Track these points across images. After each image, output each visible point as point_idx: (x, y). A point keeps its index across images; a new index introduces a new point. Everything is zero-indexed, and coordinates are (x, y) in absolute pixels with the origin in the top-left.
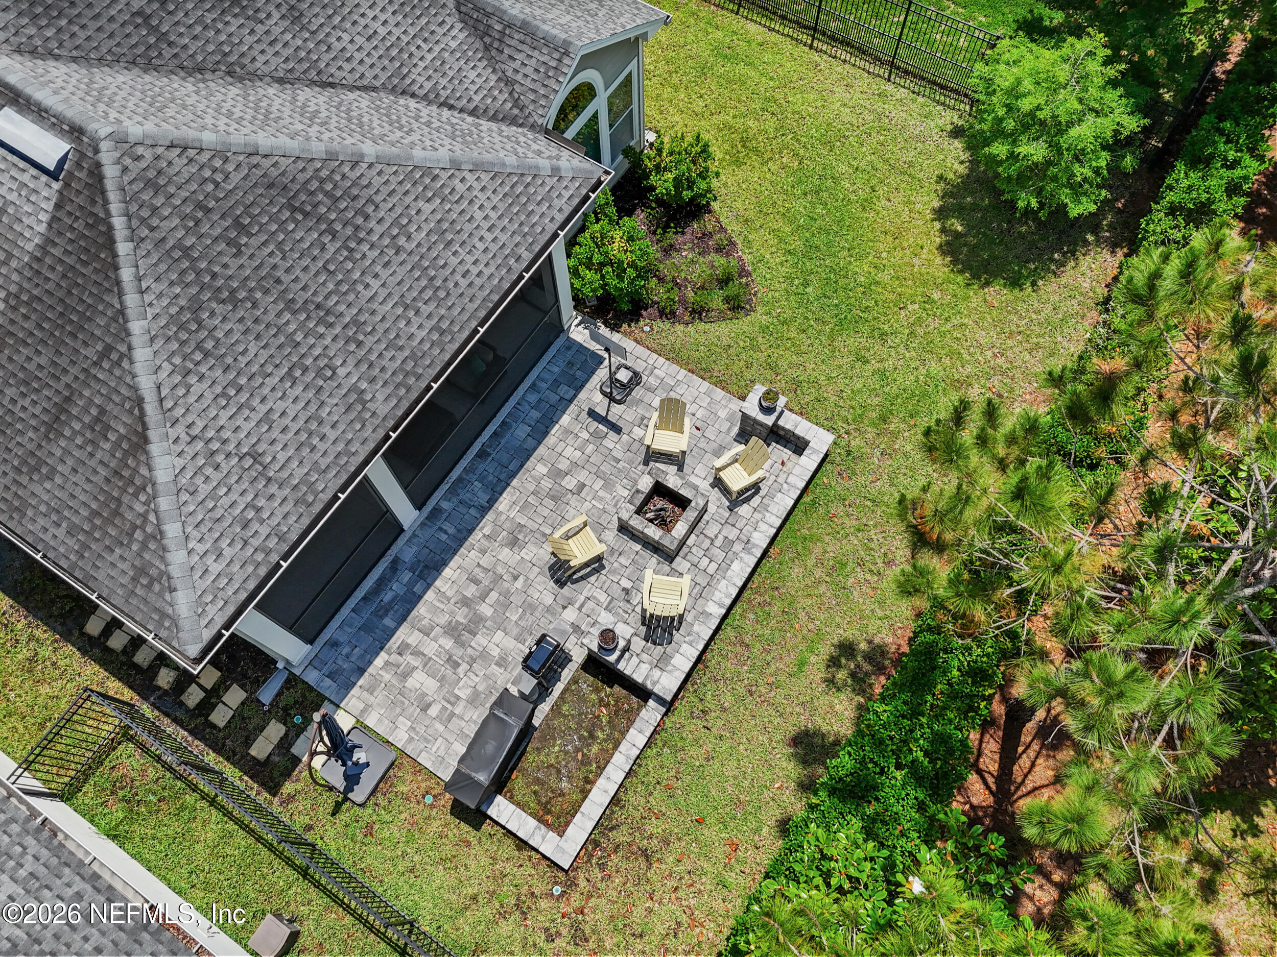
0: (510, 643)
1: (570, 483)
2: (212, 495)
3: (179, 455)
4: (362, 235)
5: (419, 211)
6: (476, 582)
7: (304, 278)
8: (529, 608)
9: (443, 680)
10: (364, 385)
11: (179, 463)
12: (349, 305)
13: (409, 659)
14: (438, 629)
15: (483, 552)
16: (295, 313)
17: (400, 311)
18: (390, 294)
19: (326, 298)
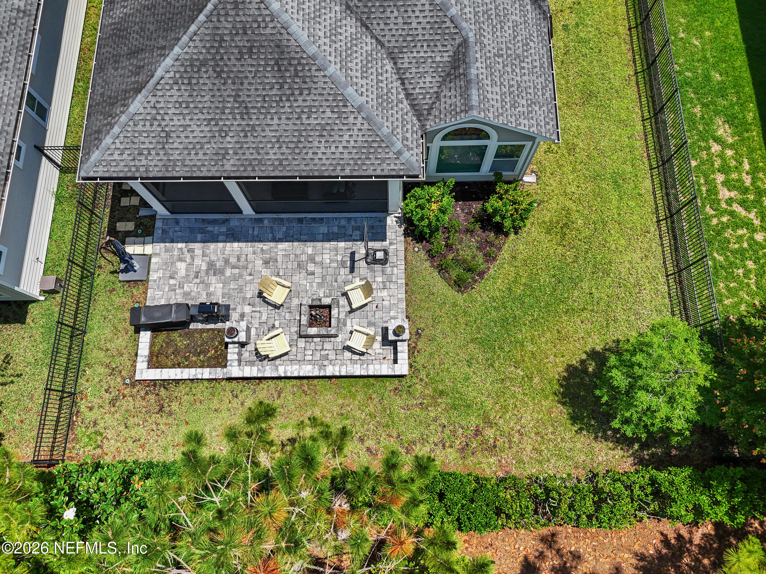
0: (219, 293)
1: (311, 267)
2: (140, 133)
3: (144, 108)
4: (292, 99)
5: (324, 112)
6: (239, 259)
7: (252, 92)
8: (240, 290)
9: (187, 276)
10: (231, 152)
11: (142, 110)
12: (258, 119)
13: (188, 256)
14: (208, 258)
15: (254, 253)
16: (235, 101)
17: (274, 140)
18: (277, 130)
19: (252, 108)
